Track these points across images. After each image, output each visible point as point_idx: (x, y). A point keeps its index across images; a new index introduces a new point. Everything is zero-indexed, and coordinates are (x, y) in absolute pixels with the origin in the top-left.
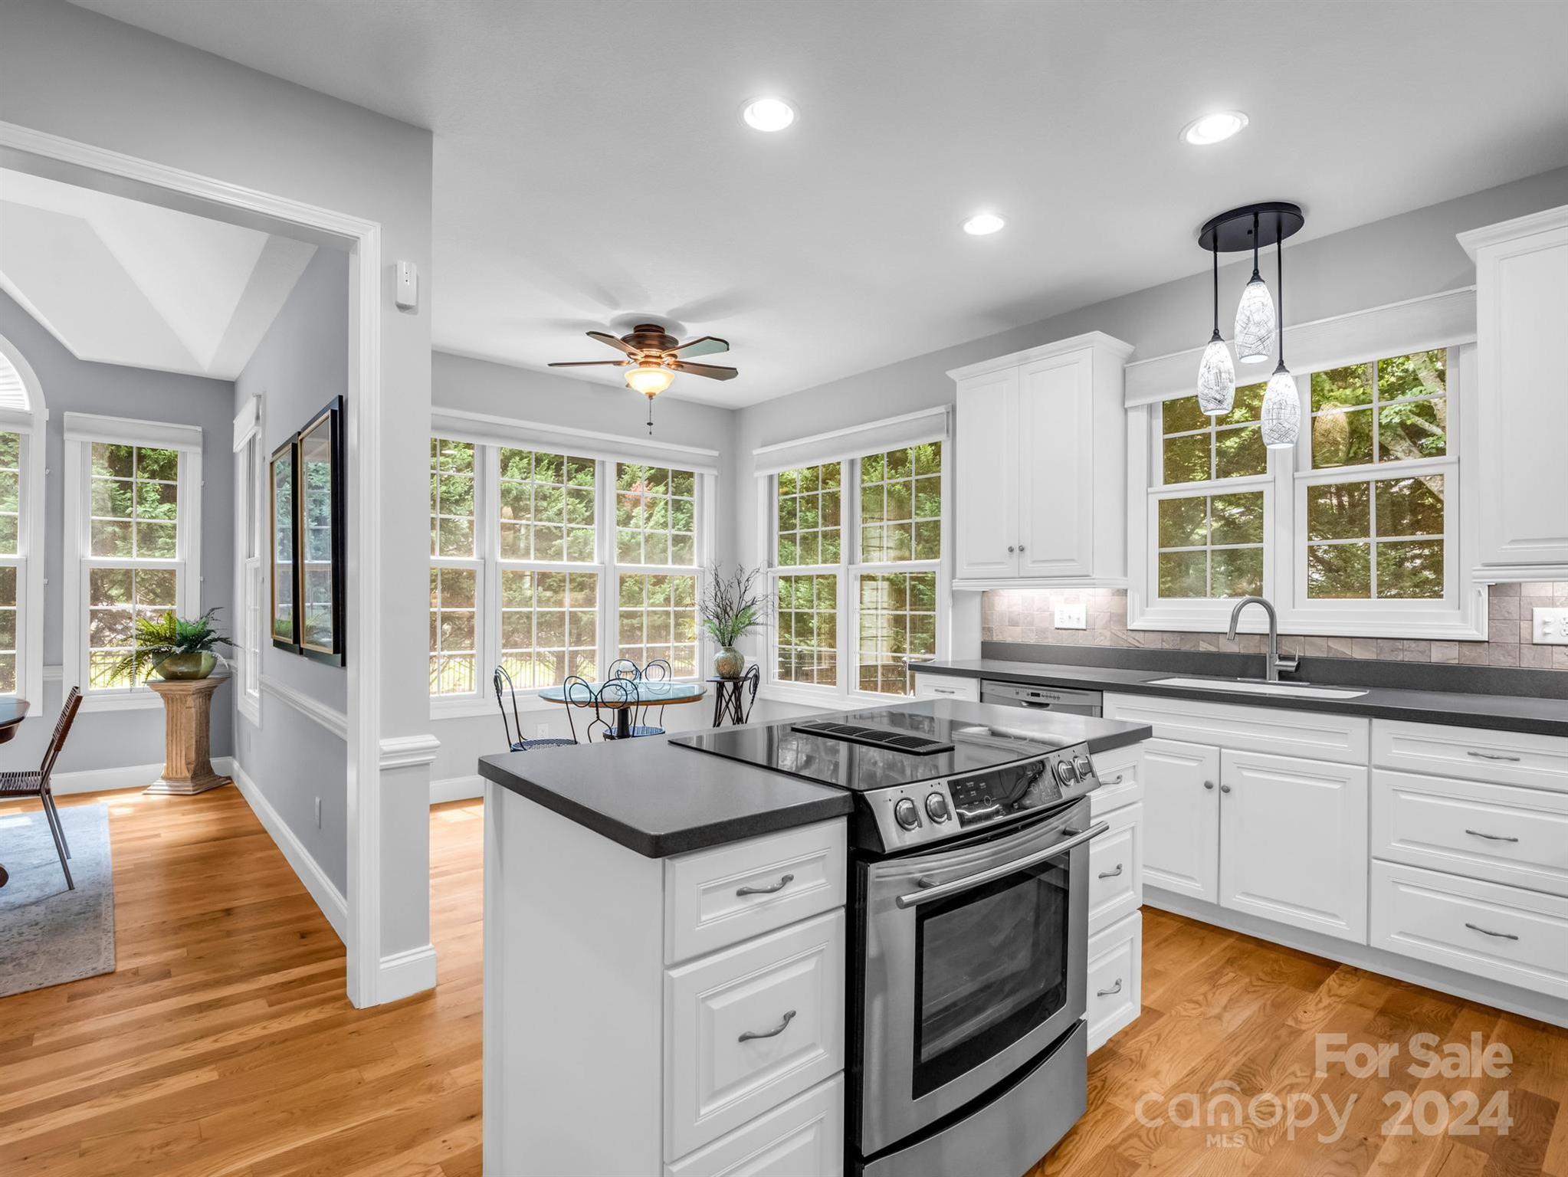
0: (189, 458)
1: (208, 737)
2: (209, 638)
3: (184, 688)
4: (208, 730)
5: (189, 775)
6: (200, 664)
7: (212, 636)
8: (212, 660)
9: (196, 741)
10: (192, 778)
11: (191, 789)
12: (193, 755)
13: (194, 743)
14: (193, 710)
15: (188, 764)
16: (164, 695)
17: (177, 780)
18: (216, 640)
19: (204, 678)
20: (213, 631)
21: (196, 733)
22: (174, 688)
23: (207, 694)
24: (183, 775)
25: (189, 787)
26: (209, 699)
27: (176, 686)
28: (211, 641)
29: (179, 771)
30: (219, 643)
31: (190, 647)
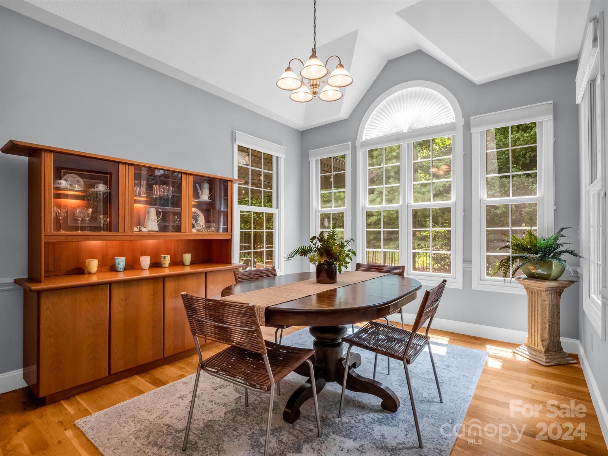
0: (544, 126)
1: (558, 323)
2: (559, 250)
3: (540, 285)
4: (558, 318)
5: (543, 350)
6: (552, 269)
7: (561, 248)
8: (561, 267)
9: (549, 326)
10: (545, 352)
11: (544, 360)
12: (546, 335)
13: (547, 326)
14: (546, 302)
15: (543, 341)
16: (527, 288)
17: (535, 350)
18: (564, 252)
19: (555, 279)
20: (561, 244)
21: (549, 319)
22: (533, 284)
23: (558, 292)
24: (539, 349)
25: (542, 359)
26: (560, 296)
27: (535, 284)
28: (561, 252)
29: (536, 344)
30: (566, 254)
31: (544, 255)
